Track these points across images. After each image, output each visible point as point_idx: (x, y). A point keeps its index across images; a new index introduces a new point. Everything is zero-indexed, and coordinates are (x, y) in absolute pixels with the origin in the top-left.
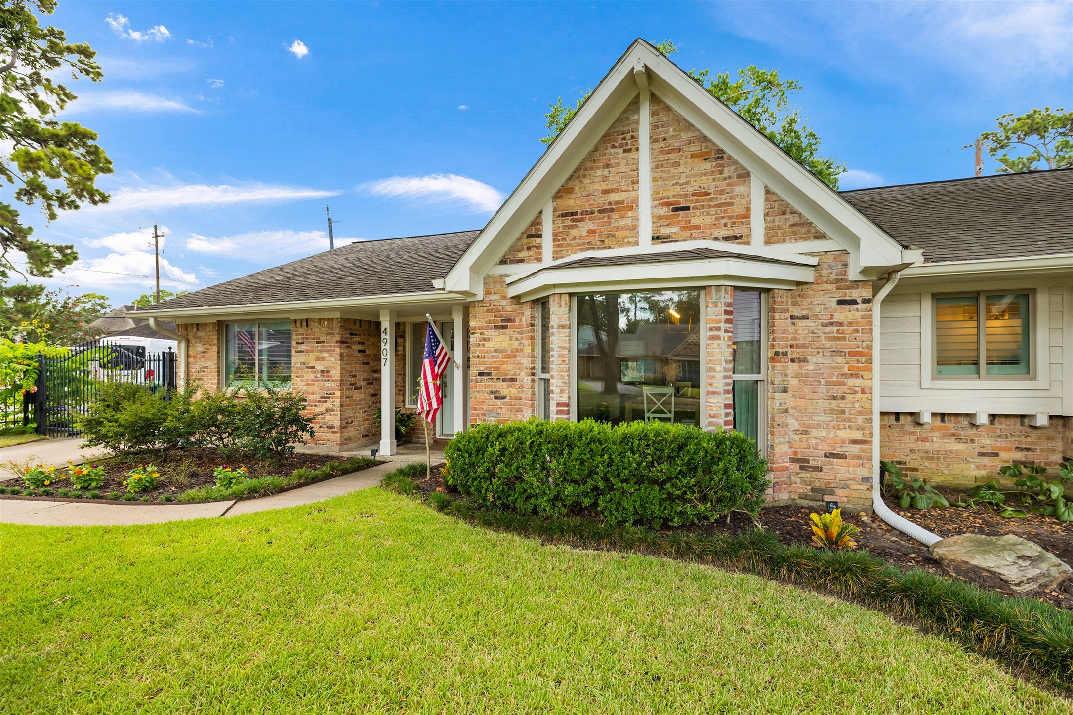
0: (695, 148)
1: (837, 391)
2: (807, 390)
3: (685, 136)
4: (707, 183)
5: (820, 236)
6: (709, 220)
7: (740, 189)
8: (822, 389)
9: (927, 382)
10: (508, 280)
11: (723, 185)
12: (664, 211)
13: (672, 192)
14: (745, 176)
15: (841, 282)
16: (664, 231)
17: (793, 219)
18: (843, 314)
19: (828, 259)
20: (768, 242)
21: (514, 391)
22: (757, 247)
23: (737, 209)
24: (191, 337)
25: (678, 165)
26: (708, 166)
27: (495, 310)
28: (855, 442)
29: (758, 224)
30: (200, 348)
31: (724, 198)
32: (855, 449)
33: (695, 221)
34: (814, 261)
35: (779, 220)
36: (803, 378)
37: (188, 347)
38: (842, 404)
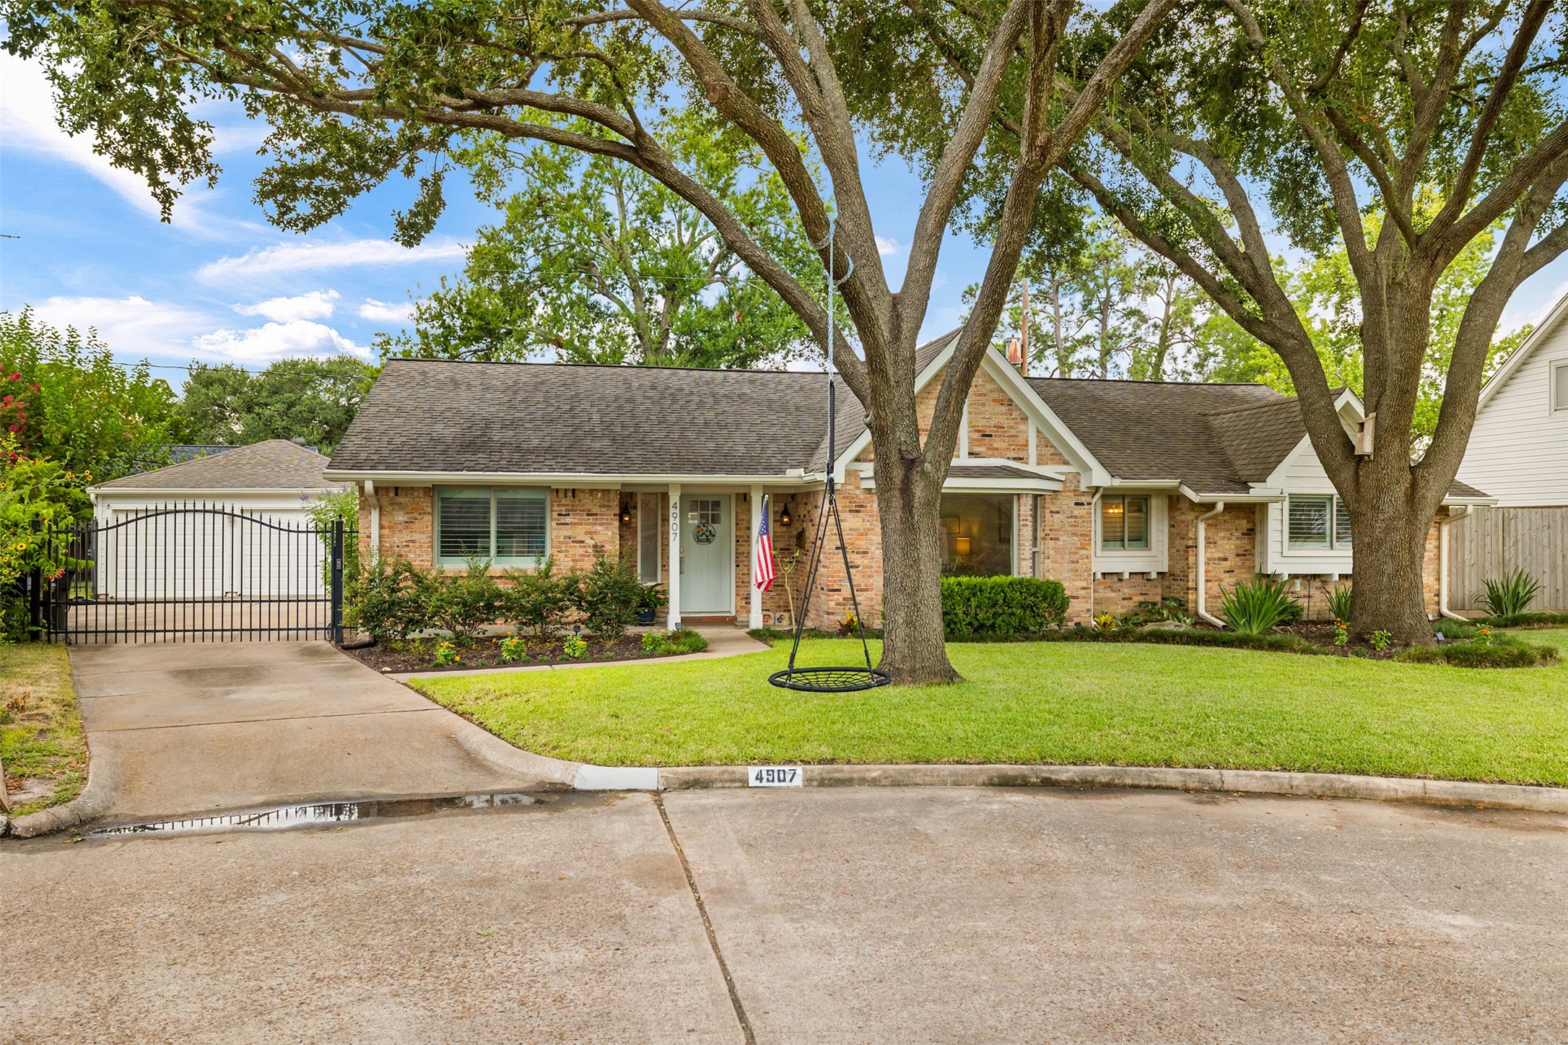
0: (995, 395)
1: (1074, 557)
2: (1059, 557)
3: (989, 386)
4: (1005, 422)
5: (1066, 463)
6: (1005, 445)
7: (1022, 427)
8: (1067, 556)
9: (1099, 553)
10: (862, 475)
11: (1012, 423)
12: (976, 436)
13: (981, 423)
14: (1025, 419)
15: (1076, 491)
16: (977, 449)
17: (1052, 451)
18: (1078, 511)
19: (1070, 477)
20: (1038, 464)
21: (866, 562)
22: (1031, 467)
23: (1021, 440)
24: (385, 501)
25: (983, 405)
26: (1004, 409)
27: (851, 498)
28: (1083, 588)
29: (1032, 452)
31: (1013, 432)
32: (1083, 593)
33: (995, 445)
34: (1063, 478)
35: (1044, 450)
36: (1056, 550)
37: (380, 514)
38: (1077, 566)
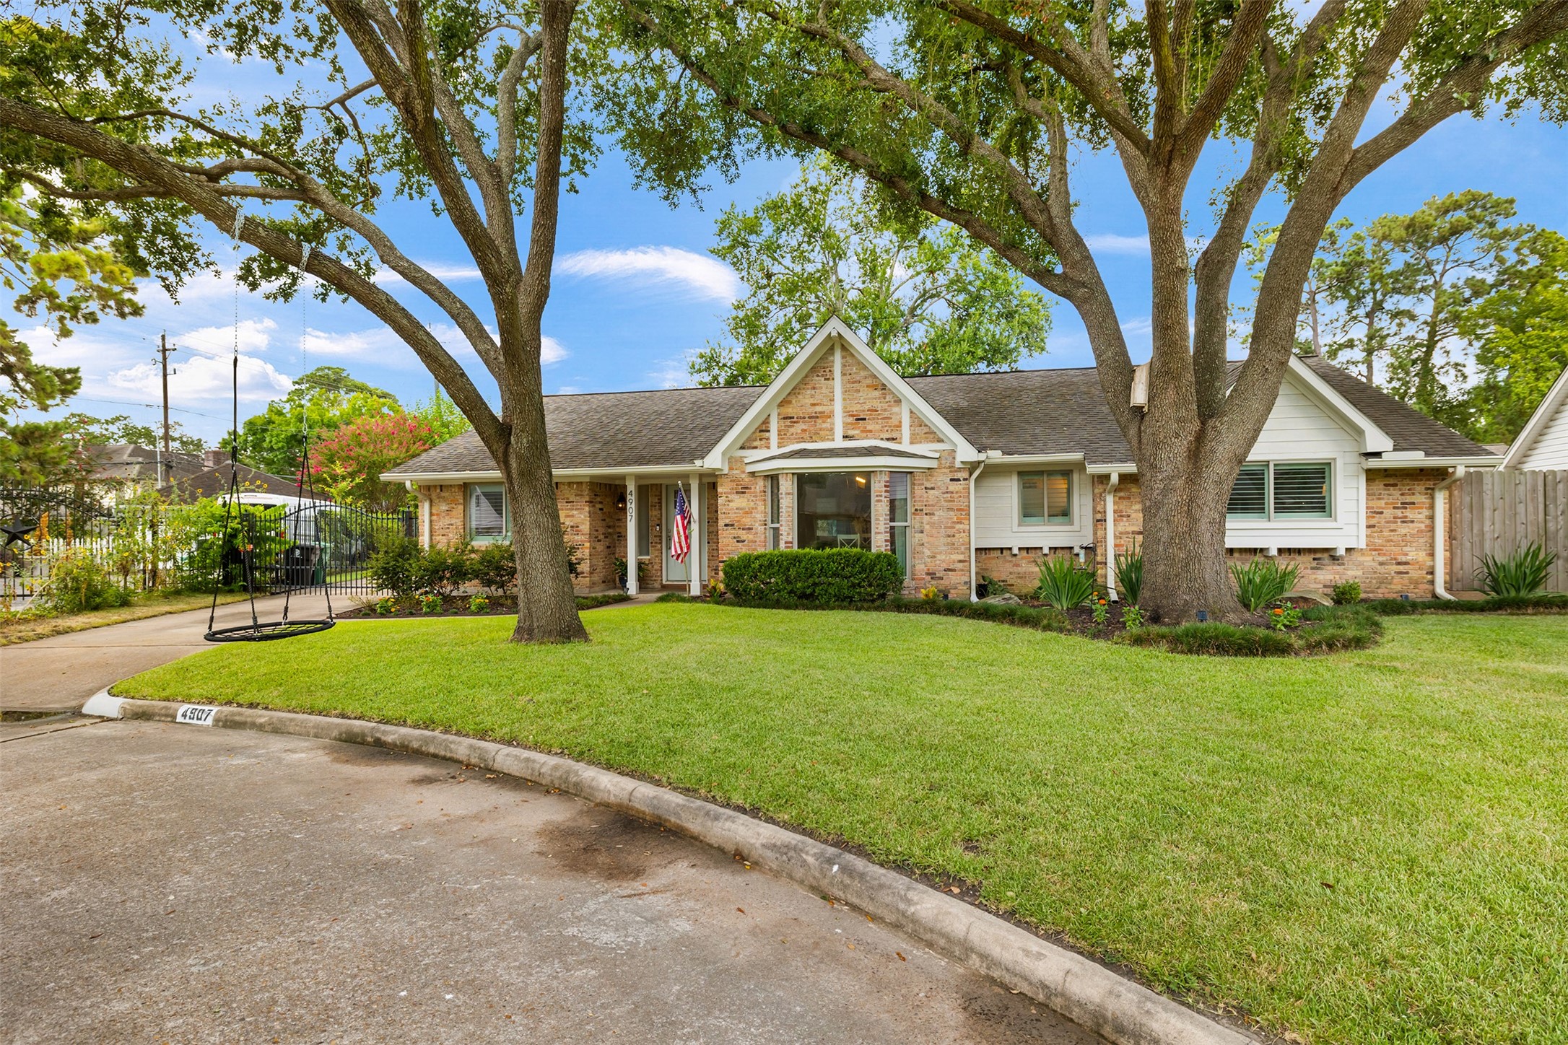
0: (869, 381)
1: (951, 532)
2: (934, 531)
3: (863, 373)
4: (877, 404)
5: (941, 441)
6: (878, 427)
7: (895, 409)
8: (943, 531)
9: (1016, 528)
10: (747, 461)
11: (885, 406)
12: (851, 420)
13: (855, 408)
14: (898, 401)
15: (952, 468)
16: (851, 433)
17: (926, 430)
18: (954, 487)
19: (945, 454)
20: (912, 443)
21: (751, 537)
22: (905, 446)
23: (894, 422)
24: (434, 496)
25: (858, 391)
26: (877, 393)
27: (736, 481)
28: (960, 561)
29: (906, 432)
30: (444, 507)
31: (886, 414)
32: (960, 565)
33: (869, 428)
34: (937, 455)
35: (918, 430)
36: (932, 524)
37: (431, 506)
38: (953, 540)
